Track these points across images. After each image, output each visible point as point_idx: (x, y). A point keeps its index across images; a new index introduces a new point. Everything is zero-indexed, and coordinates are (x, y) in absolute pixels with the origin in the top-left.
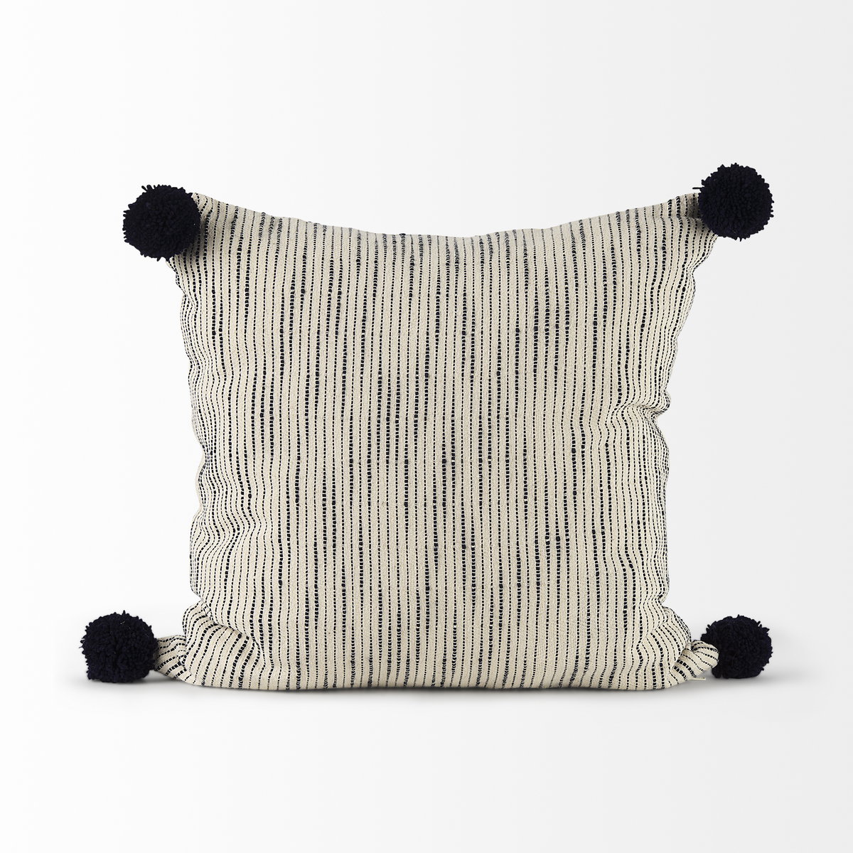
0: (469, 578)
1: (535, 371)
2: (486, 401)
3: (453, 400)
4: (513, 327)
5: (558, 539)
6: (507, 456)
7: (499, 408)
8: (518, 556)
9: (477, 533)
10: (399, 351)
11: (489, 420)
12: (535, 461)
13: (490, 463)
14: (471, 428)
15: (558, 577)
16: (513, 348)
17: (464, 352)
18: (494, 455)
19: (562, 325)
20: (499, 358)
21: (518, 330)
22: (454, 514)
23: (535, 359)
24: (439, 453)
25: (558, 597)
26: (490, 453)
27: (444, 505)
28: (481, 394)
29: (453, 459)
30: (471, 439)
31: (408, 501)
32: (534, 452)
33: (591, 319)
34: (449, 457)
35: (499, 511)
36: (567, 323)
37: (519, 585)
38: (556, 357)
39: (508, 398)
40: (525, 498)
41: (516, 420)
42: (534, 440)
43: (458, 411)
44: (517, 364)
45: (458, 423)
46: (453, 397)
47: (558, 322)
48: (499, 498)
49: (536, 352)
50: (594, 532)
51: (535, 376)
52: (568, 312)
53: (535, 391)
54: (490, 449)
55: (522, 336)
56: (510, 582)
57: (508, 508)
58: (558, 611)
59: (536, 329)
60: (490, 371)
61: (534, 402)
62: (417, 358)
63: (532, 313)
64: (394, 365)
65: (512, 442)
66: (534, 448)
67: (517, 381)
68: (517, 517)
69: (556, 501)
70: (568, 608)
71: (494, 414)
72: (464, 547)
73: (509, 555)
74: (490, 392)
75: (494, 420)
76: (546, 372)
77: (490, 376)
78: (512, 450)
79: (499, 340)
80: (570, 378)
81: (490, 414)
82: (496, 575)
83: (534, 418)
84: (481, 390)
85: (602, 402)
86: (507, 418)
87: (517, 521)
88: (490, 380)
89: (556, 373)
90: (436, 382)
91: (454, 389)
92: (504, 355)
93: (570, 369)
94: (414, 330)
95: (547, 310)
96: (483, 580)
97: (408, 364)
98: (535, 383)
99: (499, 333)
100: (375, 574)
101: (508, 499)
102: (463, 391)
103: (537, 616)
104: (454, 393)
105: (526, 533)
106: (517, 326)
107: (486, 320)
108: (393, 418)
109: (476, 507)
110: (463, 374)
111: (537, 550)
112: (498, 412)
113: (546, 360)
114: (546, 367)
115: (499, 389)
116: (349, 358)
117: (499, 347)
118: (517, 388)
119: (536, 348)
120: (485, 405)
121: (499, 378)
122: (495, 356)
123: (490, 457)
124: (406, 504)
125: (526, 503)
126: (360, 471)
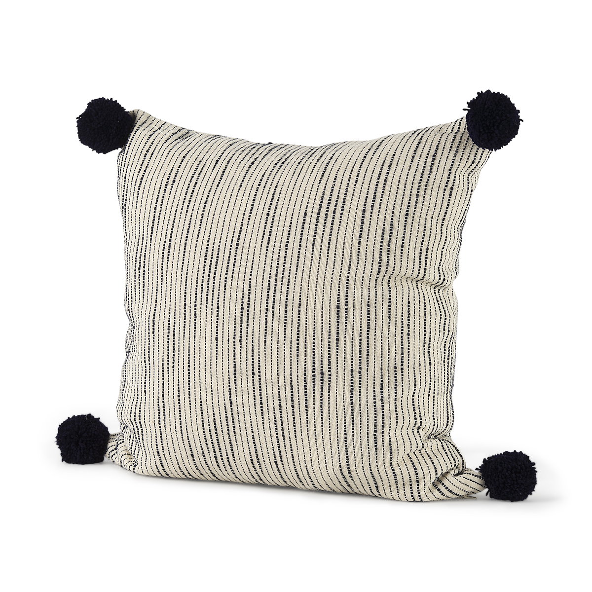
0: (258, 397)
1: (313, 245)
2: (275, 265)
3: (253, 264)
4: (303, 212)
5: (322, 374)
6: (286, 308)
7: (283, 271)
8: (291, 384)
9: (262, 364)
10: (223, 226)
11: (276, 279)
12: (306, 313)
13: (273, 312)
14: (262, 285)
15: (321, 403)
16: (300, 227)
17: (265, 228)
18: (277, 306)
19: (338, 211)
20: (289, 234)
21: (306, 214)
22: (247, 349)
23: (315, 236)
24: (239, 302)
25: (322, 418)
26: (274, 305)
27: (240, 341)
28: (272, 260)
29: (248, 307)
30: (262, 293)
31: (218, 337)
32: (307, 306)
33: (361, 207)
34: (245, 306)
35: (278, 348)
36: (342, 210)
37: (293, 406)
38: (330, 235)
39: (291, 264)
40: (298, 340)
41: (295, 281)
42: (308, 297)
43: (255, 271)
44: (301, 239)
45: (253, 281)
46: (253, 261)
47: (335, 209)
48: (278, 339)
49: (316, 230)
50: (352, 371)
51: (313, 248)
52: (344, 202)
53: (312, 260)
54: (274, 302)
55: (308, 218)
56: (286, 403)
57: (284, 347)
58: (322, 429)
59: (319, 213)
60: (281, 243)
61: (310, 268)
62: (234, 232)
63: (318, 201)
64: (218, 236)
65: (290, 297)
66: (307, 303)
67: (299, 252)
68: (291, 354)
69: (322, 344)
70: (330, 427)
71: (280, 275)
72: (253, 374)
73: (285, 382)
74: (278, 259)
75: (279, 280)
76: (321, 246)
77: (280, 247)
78: (290, 303)
79: (291, 220)
80: (339, 252)
81: (276, 276)
82: (276, 397)
83: (309, 281)
84: (272, 257)
85: (364, 271)
86: (289, 279)
87: (291, 357)
88: (280, 250)
89: (329, 247)
90: (243, 249)
91: (254, 256)
92: (292, 233)
93: (340, 245)
94: (236, 211)
95: (330, 200)
96: (267, 399)
97: (227, 236)
98: (312, 254)
99: (292, 215)
100: (198, 389)
101: (285, 340)
102: (260, 257)
103: (308, 431)
104: (253, 258)
105: (298, 367)
106: (306, 211)
107: (285, 206)
108: (212, 275)
109: (262, 344)
110: (262, 244)
111: (305, 381)
112: (283, 274)
113: (323, 237)
114: (322, 242)
115: (285, 257)
116: (191, 230)
117: (290, 226)
118: (298, 257)
119: (316, 228)
120: (274, 268)
121: (286, 249)
122: (286, 232)
123: (273, 308)
124: (217, 339)
125: (298, 344)
126: (190, 313)
